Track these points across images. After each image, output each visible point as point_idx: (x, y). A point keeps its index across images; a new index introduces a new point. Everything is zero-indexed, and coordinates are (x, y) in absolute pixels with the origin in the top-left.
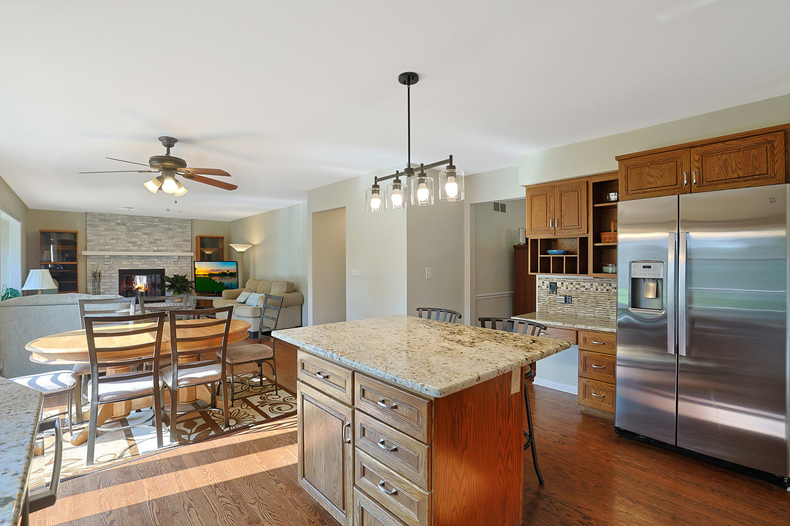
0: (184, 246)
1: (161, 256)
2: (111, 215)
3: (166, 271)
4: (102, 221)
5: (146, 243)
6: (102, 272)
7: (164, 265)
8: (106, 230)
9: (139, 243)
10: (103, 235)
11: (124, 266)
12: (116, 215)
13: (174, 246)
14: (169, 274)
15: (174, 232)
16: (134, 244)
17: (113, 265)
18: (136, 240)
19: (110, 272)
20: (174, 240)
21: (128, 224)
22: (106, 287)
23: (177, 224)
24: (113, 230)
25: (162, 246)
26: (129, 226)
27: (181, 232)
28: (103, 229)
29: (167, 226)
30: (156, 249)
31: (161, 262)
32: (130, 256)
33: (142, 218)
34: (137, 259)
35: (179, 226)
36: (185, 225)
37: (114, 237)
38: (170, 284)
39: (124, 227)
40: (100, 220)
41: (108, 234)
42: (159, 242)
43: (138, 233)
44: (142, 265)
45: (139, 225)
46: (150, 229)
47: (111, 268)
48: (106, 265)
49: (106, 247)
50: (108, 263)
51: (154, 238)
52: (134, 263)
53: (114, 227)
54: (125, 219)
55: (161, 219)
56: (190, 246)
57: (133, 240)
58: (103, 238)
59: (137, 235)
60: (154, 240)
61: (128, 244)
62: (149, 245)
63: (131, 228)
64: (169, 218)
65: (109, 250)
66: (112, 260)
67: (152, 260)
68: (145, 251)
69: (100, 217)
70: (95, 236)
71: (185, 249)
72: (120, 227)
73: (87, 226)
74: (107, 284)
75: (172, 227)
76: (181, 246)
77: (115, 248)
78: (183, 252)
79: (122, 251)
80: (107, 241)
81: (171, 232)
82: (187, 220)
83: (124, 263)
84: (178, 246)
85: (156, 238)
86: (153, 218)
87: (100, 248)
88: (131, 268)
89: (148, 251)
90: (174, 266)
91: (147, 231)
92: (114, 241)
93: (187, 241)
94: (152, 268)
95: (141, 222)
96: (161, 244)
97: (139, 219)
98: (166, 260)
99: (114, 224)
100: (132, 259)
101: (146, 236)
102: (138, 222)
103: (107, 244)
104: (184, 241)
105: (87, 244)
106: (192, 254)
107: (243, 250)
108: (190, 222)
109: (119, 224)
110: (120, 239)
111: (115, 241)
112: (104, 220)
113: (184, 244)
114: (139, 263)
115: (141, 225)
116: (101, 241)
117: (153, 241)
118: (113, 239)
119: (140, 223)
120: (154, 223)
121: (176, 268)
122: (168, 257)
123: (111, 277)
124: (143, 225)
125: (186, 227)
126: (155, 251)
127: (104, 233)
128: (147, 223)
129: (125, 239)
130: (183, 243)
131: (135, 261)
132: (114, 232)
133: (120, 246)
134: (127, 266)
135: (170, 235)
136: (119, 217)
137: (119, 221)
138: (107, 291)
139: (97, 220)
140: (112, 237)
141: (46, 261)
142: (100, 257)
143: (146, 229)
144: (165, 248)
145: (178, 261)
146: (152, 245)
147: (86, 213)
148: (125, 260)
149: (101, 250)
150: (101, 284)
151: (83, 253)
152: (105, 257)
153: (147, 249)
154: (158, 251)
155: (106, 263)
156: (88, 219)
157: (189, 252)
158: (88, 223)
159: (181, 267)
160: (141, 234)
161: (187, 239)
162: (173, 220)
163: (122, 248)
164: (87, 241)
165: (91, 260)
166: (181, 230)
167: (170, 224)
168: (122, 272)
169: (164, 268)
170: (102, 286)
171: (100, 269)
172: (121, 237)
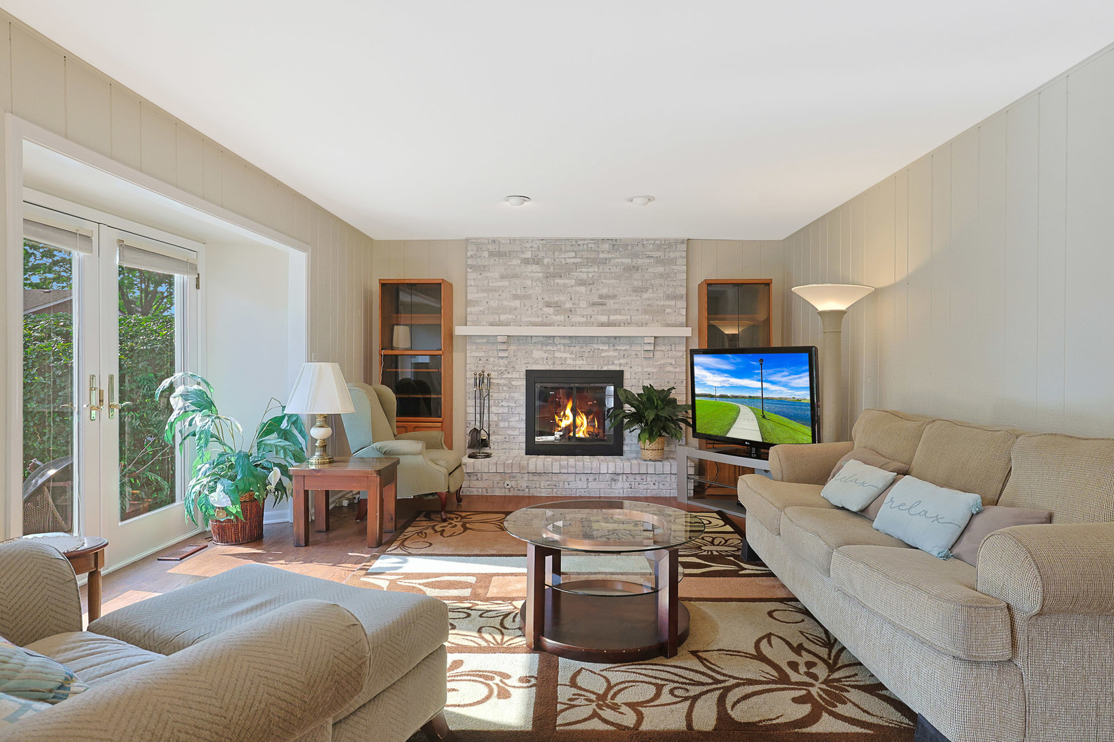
0: (668, 311)
1: (615, 338)
2: (513, 241)
3: (626, 376)
4: (496, 255)
5: (583, 304)
6: (493, 375)
7: (622, 361)
8: (503, 277)
9: (568, 305)
10: (495, 290)
11: (536, 362)
12: (522, 240)
13: (645, 312)
14: (633, 385)
15: (647, 276)
16: (557, 306)
17: (514, 359)
18: (562, 298)
19: (509, 376)
20: (646, 296)
21: (546, 261)
22: (501, 411)
23: (654, 254)
24: (515, 276)
25: (617, 312)
26: (548, 266)
27: (661, 275)
28: (497, 275)
29: (629, 260)
30: (604, 319)
31: (616, 354)
32: (549, 337)
33: (575, 244)
34: (564, 344)
35: (659, 261)
36: (672, 255)
37: (519, 292)
38: (633, 410)
39: (535, 268)
40: (491, 254)
41: (507, 287)
42: (611, 304)
43: (566, 281)
44: (574, 360)
45: (568, 261)
46: (591, 270)
47: (511, 367)
48: (502, 358)
49: (503, 317)
50: (505, 354)
51: (600, 292)
52: (558, 355)
53: (518, 269)
54: (539, 248)
55: (616, 245)
56: (684, 311)
57: (556, 299)
58: (496, 294)
59: (565, 286)
60: (601, 297)
61: (547, 310)
62: (590, 311)
63: (552, 269)
64: (634, 240)
65: (507, 324)
66: (513, 347)
67: (596, 346)
68: (580, 324)
69: (491, 247)
70: (483, 291)
71: (671, 319)
72: (530, 268)
73: (469, 270)
74: (504, 403)
75: (640, 261)
76: (662, 310)
77: (519, 317)
78: (668, 325)
79: (534, 324)
80: (505, 303)
81: (637, 276)
82: (676, 242)
83: (538, 354)
84: (654, 313)
85: (604, 291)
86: (597, 241)
87: (491, 318)
88: (551, 368)
89: (586, 324)
90: (645, 363)
91: (584, 276)
92: (517, 303)
93: (675, 297)
94: (596, 369)
95: (573, 254)
96: (616, 306)
97: (569, 248)
98: (627, 347)
99: (519, 262)
100: (554, 344)
101: (582, 289)
102: (567, 255)
103: (504, 310)
104: (668, 297)
105: (469, 309)
106: (687, 332)
107: (842, 306)
108: (684, 247)
109: (526, 262)
110: (527, 297)
111: (519, 301)
112: (500, 254)
113: (669, 306)
114: (567, 355)
115: (572, 261)
116: (494, 304)
117: (597, 300)
118: (516, 297)
119: (569, 258)
120: (602, 256)
121: (649, 370)
122: (631, 340)
123: (511, 388)
124: (576, 260)
125: (673, 261)
126: (602, 325)
127: (499, 284)
128: (586, 255)
129: (540, 298)
130: (666, 303)
131: (559, 350)
132: (518, 282)
133: (529, 313)
134: (542, 361)
135: (636, 283)
136: (528, 245)
137: (528, 255)
138: (504, 420)
139: (486, 254)
140: (514, 292)
141: (392, 348)
142: (490, 340)
143: (583, 270)
144: (625, 318)
145: (654, 351)
146: (596, 308)
147: (467, 240)
148: (539, 347)
149: (492, 324)
150: (491, 402)
151: (459, 330)
152: (500, 339)
153: (585, 319)
154: (609, 324)
155: (501, 354)
156: (469, 254)
157: (681, 325)
158: (470, 262)
159: (662, 367)
160: (573, 282)
161: (678, 293)
162: (641, 243)
163: (533, 319)
164: (467, 303)
165: (474, 347)
166: (661, 269)
167: (636, 256)
168: (532, 376)
169: (622, 368)
170: (493, 409)
171: (490, 367)
172: (530, 292)
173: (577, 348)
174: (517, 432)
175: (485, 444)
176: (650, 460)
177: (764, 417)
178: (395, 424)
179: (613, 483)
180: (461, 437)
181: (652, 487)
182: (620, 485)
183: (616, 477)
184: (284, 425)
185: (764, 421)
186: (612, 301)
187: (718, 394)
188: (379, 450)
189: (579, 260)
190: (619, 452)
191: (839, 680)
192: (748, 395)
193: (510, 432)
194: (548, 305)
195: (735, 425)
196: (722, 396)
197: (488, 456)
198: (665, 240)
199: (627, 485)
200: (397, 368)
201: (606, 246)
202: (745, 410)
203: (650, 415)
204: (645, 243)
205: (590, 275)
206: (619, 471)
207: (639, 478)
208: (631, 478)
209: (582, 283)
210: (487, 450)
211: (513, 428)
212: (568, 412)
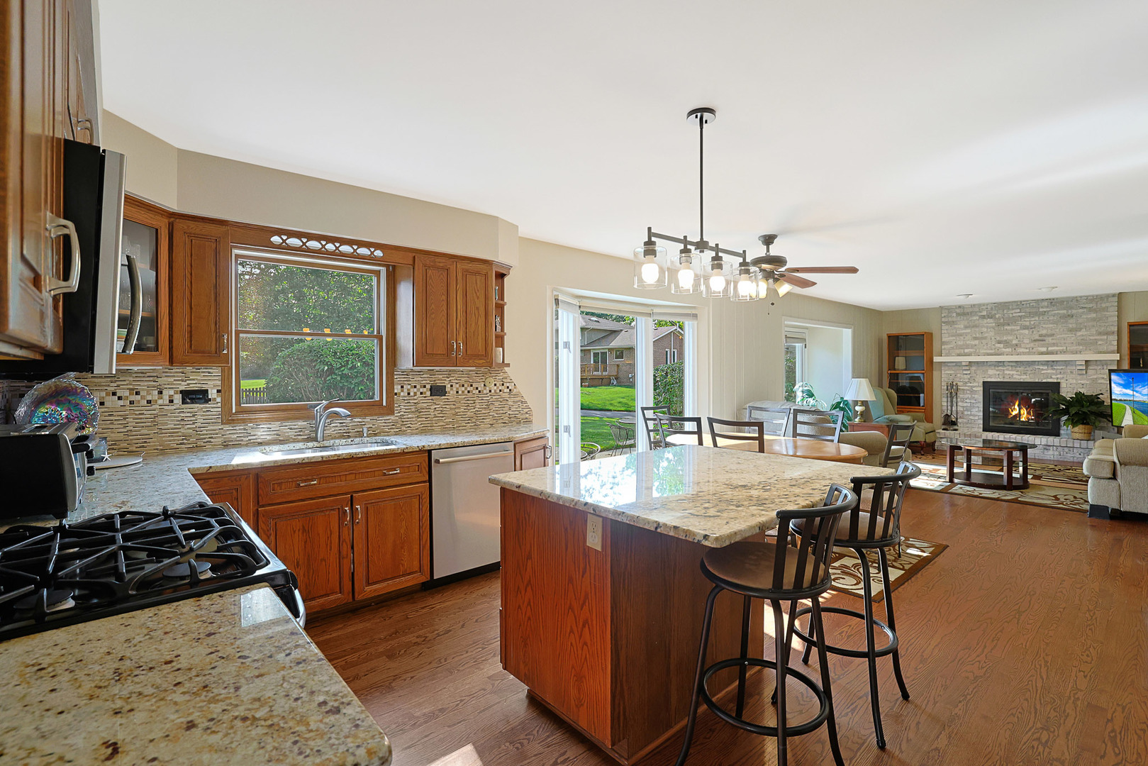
0: (1100, 343)
1: (1053, 361)
2: (973, 306)
3: (1063, 385)
4: (961, 315)
5: (1026, 341)
6: (959, 384)
7: (1059, 376)
8: (966, 327)
9: (1014, 342)
10: (961, 335)
11: (990, 377)
12: (980, 305)
13: (1079, 344)
14: (1067, 392)
15: (1080, 320)
16: (1007, 344)
17: (975, 375)
18: (1010, 338)
19: (971, 385)
20: (1079, 333)
21: (997, 316)
22: (965, 405)
23: (1086, 306)
24: (976, 326)
25: (1054, 345)
26: (999, 318)
27: (1094, 320)
28: (962, 326)
29: (1065, 311)
30: (1044, 349)
31: (1054, 372)
32: (1000, 362)
33: (1020, 304)
34: (1012, 366)
35: (1090, 310)
36: (1104, 305)
37: (978, 335)
39: (991, 321)
40: (958, 314)
41: (969, 333)
42: (1049, 340)
43: (1013, 327)
44: (1018, 375)
45: (1015, 315)
46: (1033, 319)
47: (972, 379)
48: (966, 374)
49: (966, 351)
50: (968, 372)
51: (1040, 333)
52: (1006, 372)
53: (977, 322)
54: (992, 308)
55: (1052, 302)
56: (1116, 343)
57: (1005, 338)
58: (962, 338)
59: (1012, 330)
60: (1040, 336)
61: (999, 345)
62: (1032, 345)
63: (1002, 320)
64: (1069, 298)
65: (969, 355)
66: (973, 368)
67: (1038, 367)
68: (1024, 354)
69: (958, 311)
70: (952, 336)
71: (1104, 348)
72: (985, 321)
73: (943, 325)
74: (968, 401)
75: (1074, 311)
76: (1094, 343)
77: (978, 351)
78: (1100, 353)
79: (989, 354)
80: (968, 342)
81: (1071, 321)
82: (1108, 296)
83: (991, 372)
84: (1087, 344)
85: (1044, 332)
86: (1037, 301)
87: (958, 351)
88: (1002, 380)
89: (1029, 353)
90: (1079, 377)
91: (1028, 323)
92: (976, 342)
93: (1107, 334)
95: (1019, 311)
96: (1054, 341)
97: (1015, 307)
98: (1064, 367)
99: (978, 318)
100: (1004, 366)
101: (1026, 331)
102: (1013, 311)
103: (967, 346)
104: (1100, 334)
105: (943, 347)
106: (1118, 356)
108: (1115, 298)
109: (983, 317)
110: (985, 338)
111: (978, 341)
112: (964, 314)
113: (1101, 340)
114: (1014, 372)
115: (1018, 314)
116: (959, 343)
117: (1037, 338)
118: (976, 338)
119: (1016, 312)
120: (1041, 310)
121: (1082, 382)
122: (1067, 363)
123: (972, 392)
124: (1020, 314)
125: (1106, 309)
126: (1042, 353)
127: (964, 331)
128: (1028, 310)
129: (993, 338)
130: (1099, 337)
131: (1007, 370)
132: (977, 329)
133: (985, 347)
134: (994, 376)
135: (1070, 326)
136: (984, 307)
137: (984, 313)
138: (967, 410)
139: (955, 314)
140: (974, 336)
141: (895, 370)
142: (958, 364)
143: (1026, 320)
144: (1061, 348)
145: (1086, 369)
146: (1037, 343)
147: (941, 308)
148: (993, 368)
149: (959, 355)
150: (958, 400)
151: (936, 359)
152: (964, 364)
153: (1028, 350)
154: (1048, 353)
155: (965, 372)
156: (943, 315)
157: (1112, 352)
158: (943, 320)
159: (1094, 380)
160: (1019, 328)
161: (1109, 330)
162: (1076, 299)
163: (988, 351)
164: (943, 343)
165: (947, 368)
166: (1094, 315)
167: (1072, 308)
168: (986, 385)
169: (1059, 381)
170: (960, 404)
171: (958, 379)
172: (986, 335)
173: (1022, 368)
174: (977, 418)
175: (954, 423)
176: (1078, 439)
177: (1134, 412)
178: (896, 410)
179: (1046, 451)
180: (938, 418)
181: (1077, 455)
182: (1051, 452)
183: (1048, 448)
184: (841, 405)
185: (1134, 415)
186: (1050, 338)
187: (1119, 399)
188: (887, 419)
189: (1024, 314)
190: (1058, 434)
192: (1129, 399)
193: (971, 417)
194: (999, 342)
195: (1125, 418)
196: (1121, 400)
197: (956, 430)
198: (1097, 296)
199: (1056, 453)
200: (898, 379)
201: (1046, 304)
202: (1128, 408)
203: (1073, 411)
204: (1079, 299)
205: (1032, 323)
206: (1049, 444)
207: (1066, 450)
208: (1060, 449)
209: (1025, 328)
210: (955, 427)
211: (975, 416)
212: (1016, 407)
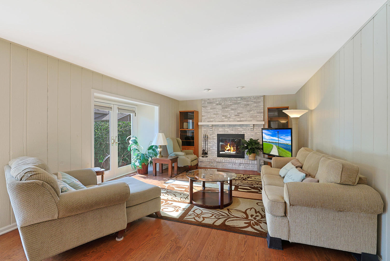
0: (258, 117)
1: (242, 125)
2: (213, 99)
3: (245, 135)
4: (209, 103)
5: (233, 115)
6: (209, 135)
7: (244, 131)
8: (211, 109)
9: (228, 116)
10: (209, 112)
11: (220, 132)
12: (216, 99)
13: (251, 117)
14: (247, 139)
15: (251, 107)
16: (226, 116)
17: (214, 131)
18: (227, 114)
19: (213, 135)
20: (251, 113)
21: (222, 104)
22: (211, 145)
23: (253, 100)
24: (214, 108)
25: (242, 117)
26: (223, 105)
27: (256, 106)
28: (210, 108)
29: (246, 103)
30: (239, 119)
31: (242, 129)
32: (224, 125)
33: (230, 99)
34: (228, 127)
35: (255, 102)
36: (259, 100)
38: (246, 145)
39: (220, 106)
40: (208, 103)
41: (212, 112)
42: (241, 115)
43: (228, 109)
44: (230, 131)
45: (229, 104)
47: (213, 133)
48: (211, 131)
49: (211, 120)
50: (212, 130)
51: (238, 112)
52: (226, 130)
53: (215, 107)
54: (220, 100)
55: (242, 98)
56: (263, 117)
57: (225, 114)
58: (209, 114)
59: (228, 111)
60: (238, 113)
61: (223, 117)
62: (235, 117)
63: (224, 106)
64: (248, 97)
65: (212, 122)
66: (214, 128)
67: (237, 127)
68: (232, 121)
69: (208, 101)
70: (206, 113)
71: (259, 119)
72: (218, 106)
73: (202, 107)
74: (212, 143)
75: (249, 103)
76: (256, 117)
77: (215, 120)
78: (258, 121)
79: (220, 121)
80: (212, 116)
81: (248, 107)
82: (260, 97)
84: (254, 117)
85: (239, 112)
86: (237, 98)
87: (208, 120)
88: (224, 133)
89: (234, 121)
90: (251, 132)
91: (233, 108)
92: (215, 116)
93: (260, 113)
94: (237, 134)
95: (230, 102)
96: (242, 116)
97: (229, 100)
98: (246, 127)
99: (215, 104)
100: (225, 127)
101: (233, 111)
102: (228, 102)
103: (212, 118)
104: (258, 113)
105: (202, 118)
106: (263, 123)
107: (298, 116)
108: (263, 98)
109: (217, 104)
112: (210, 103)
113: (258, 116)
114: (229, 130)
116: (209, 116)
118: (214, 114)
119: (229, 103)
120: (238, 102)
121: (252, 134)
122: (247, 125)
123: (213, 139)
124: (231, 103)
125: (259, 102)
126: (238, 121)
127: (210, 111)
128: (233, 102)
129: (221, 114)
130: (257, 114)
131: (226, 128)
132: (215, 110)
133: (218, 118)
134: (221, 131)
135: (248, 109)
136: (218, 100)
137: (218, 103)
138: (211, 147)
139: (207, 103)
140: (214, 113)
141: (183, 129)
142: (208, 126)
143: (233, 106)
144: (245, 119)
145: (253, 128)
146: (236, 117)
147: (202, 99)
148: (221, 128)
149: (208, 122)
150: (208, 142)
151: (199, 124)
152: (210, 126)
153: (233, 120)
154: (240, 121)
155: (211, 130)
156: (202, 103)
157: (262, 121)
158: (202, 105)
159: (256, 133)
160: (230, 109)
161: (261, 111)
162: (250, 97)
163: (219, 120)
164: (202, 116)
165: (204, 128)
166: (256, 105)
167: (248, 101)
168: (218, 135)
169: (244, 133)
170: (209, 144)
171: (208, 133)
172: (218, 113)
173: (231, 128)
174: (215, 151)
175: (206, 154)
176: (251, 160)
177: (279, 148)
178: (181, 148)
179: (240, 166)
180: (200, 152)
181: (251, 167)
182: (241, 166)
183: (241, 164)
184: (154, 147)
185: (279, 150)
186: (241, 114)
187: (268, 141)
188: (175, 154)
189: (232, 103)
190: (243, 157)
191: (262, 220)
192: (275, 142)
193: (213, 151)
194: (223, 116)
195: (272, 150)
197: (207, 157)
198: (257, 96)
199: (243, 167)
201: (239, 99)
202: (274, 146)
203: (249, 147)
204: (251, 97)
205: (235, 107)
206: (241, 163)
207: (247, 165)
208: (245, 165)
209: (232, 109)
210: (207, 155)
211: (214, 150)
212: (228, 146)
